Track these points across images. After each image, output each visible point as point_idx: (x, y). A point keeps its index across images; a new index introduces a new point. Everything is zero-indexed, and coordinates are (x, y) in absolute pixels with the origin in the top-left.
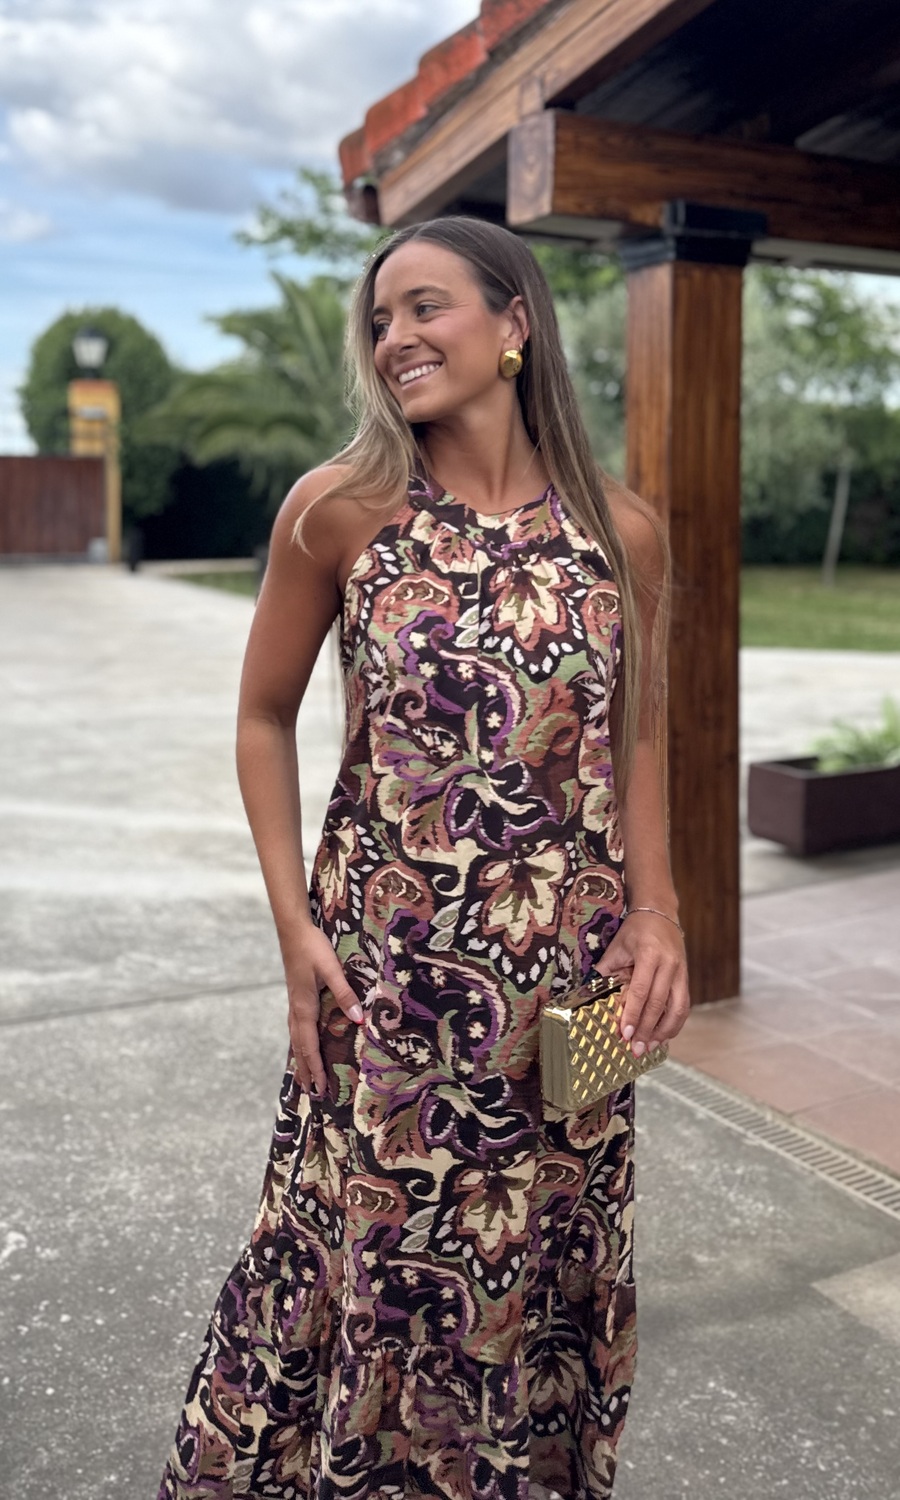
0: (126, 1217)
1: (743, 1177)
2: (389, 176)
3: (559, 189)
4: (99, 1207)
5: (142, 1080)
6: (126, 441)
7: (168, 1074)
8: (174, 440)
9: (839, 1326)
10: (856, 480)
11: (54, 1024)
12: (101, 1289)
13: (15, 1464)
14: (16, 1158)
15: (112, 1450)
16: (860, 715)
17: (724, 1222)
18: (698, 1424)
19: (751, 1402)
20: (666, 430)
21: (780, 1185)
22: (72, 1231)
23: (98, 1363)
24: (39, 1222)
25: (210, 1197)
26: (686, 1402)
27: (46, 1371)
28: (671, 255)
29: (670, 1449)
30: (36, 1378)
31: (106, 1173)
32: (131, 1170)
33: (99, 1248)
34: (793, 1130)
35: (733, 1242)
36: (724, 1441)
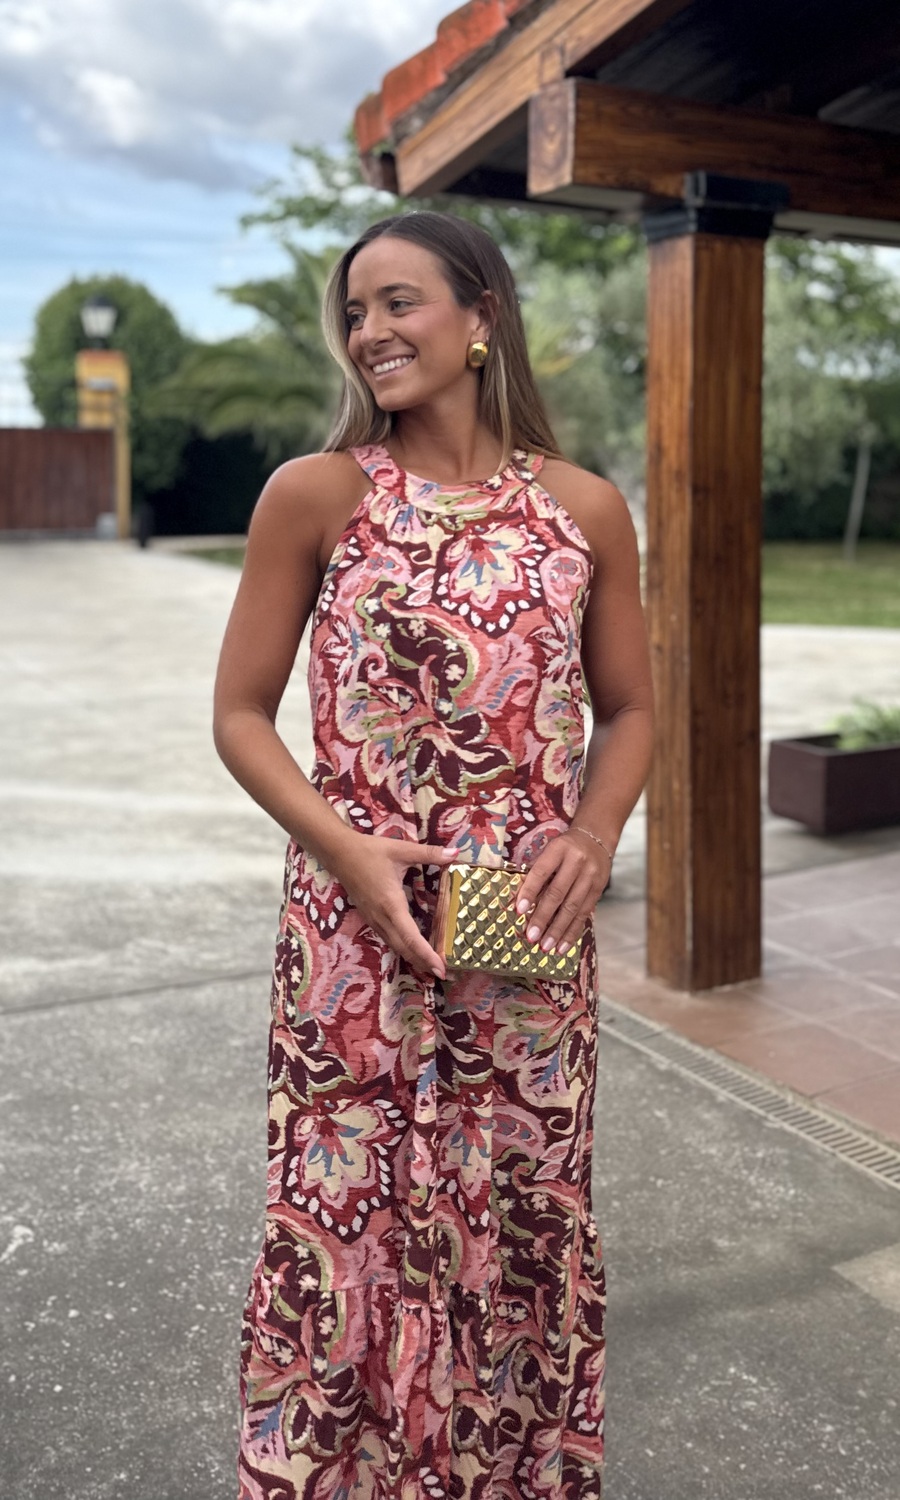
0: (137, 1209)
1: (763, 1160)
2: (408, 143)
3: (579, 159)
4: (108, 1199)
5: (152, 1069)
6: (135, 413)
7: (179, 1063)
8: (185, 413)
9: (860, 1310)
10: (877, 456)
11: (61, 1012)
12: (110, 1283)
13: (22, 1463)
14: (22, 1150)
15: (121, 1447)
16: (880, 692)
17: (744, 1206)
18: (719, 1410)
19: (771, 1388)
20: (688, 403)
21: (801, 1167)
22: (80, 1224)
23: (108, 1359)
24: (46, 1215)
25: (223, 1187)
26: (706, 1389)
27: (53, 1368)
28: (692, 227)
29: (690, 1436)
30: (43, 1375)
31: (115, 1164)
32: (141, 1160)
33: (108, 1241)
34: (814, 1112)
35: (754, 1226)
36: (745, 1427)
